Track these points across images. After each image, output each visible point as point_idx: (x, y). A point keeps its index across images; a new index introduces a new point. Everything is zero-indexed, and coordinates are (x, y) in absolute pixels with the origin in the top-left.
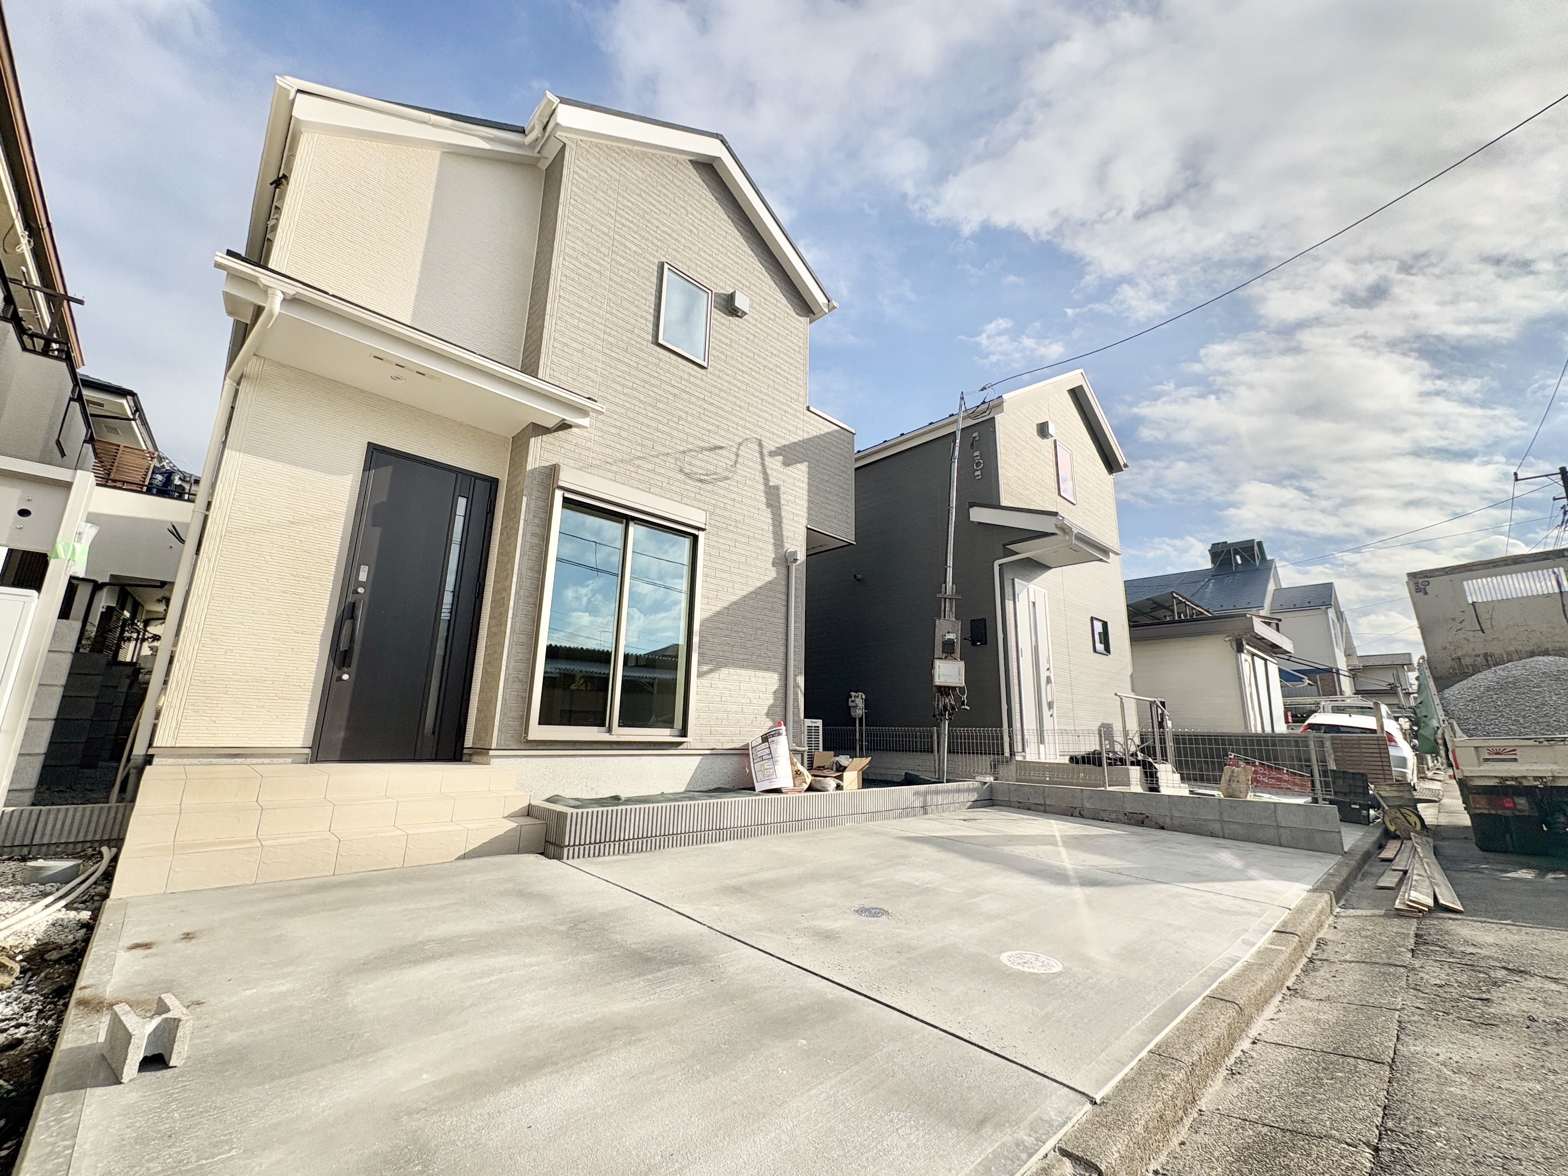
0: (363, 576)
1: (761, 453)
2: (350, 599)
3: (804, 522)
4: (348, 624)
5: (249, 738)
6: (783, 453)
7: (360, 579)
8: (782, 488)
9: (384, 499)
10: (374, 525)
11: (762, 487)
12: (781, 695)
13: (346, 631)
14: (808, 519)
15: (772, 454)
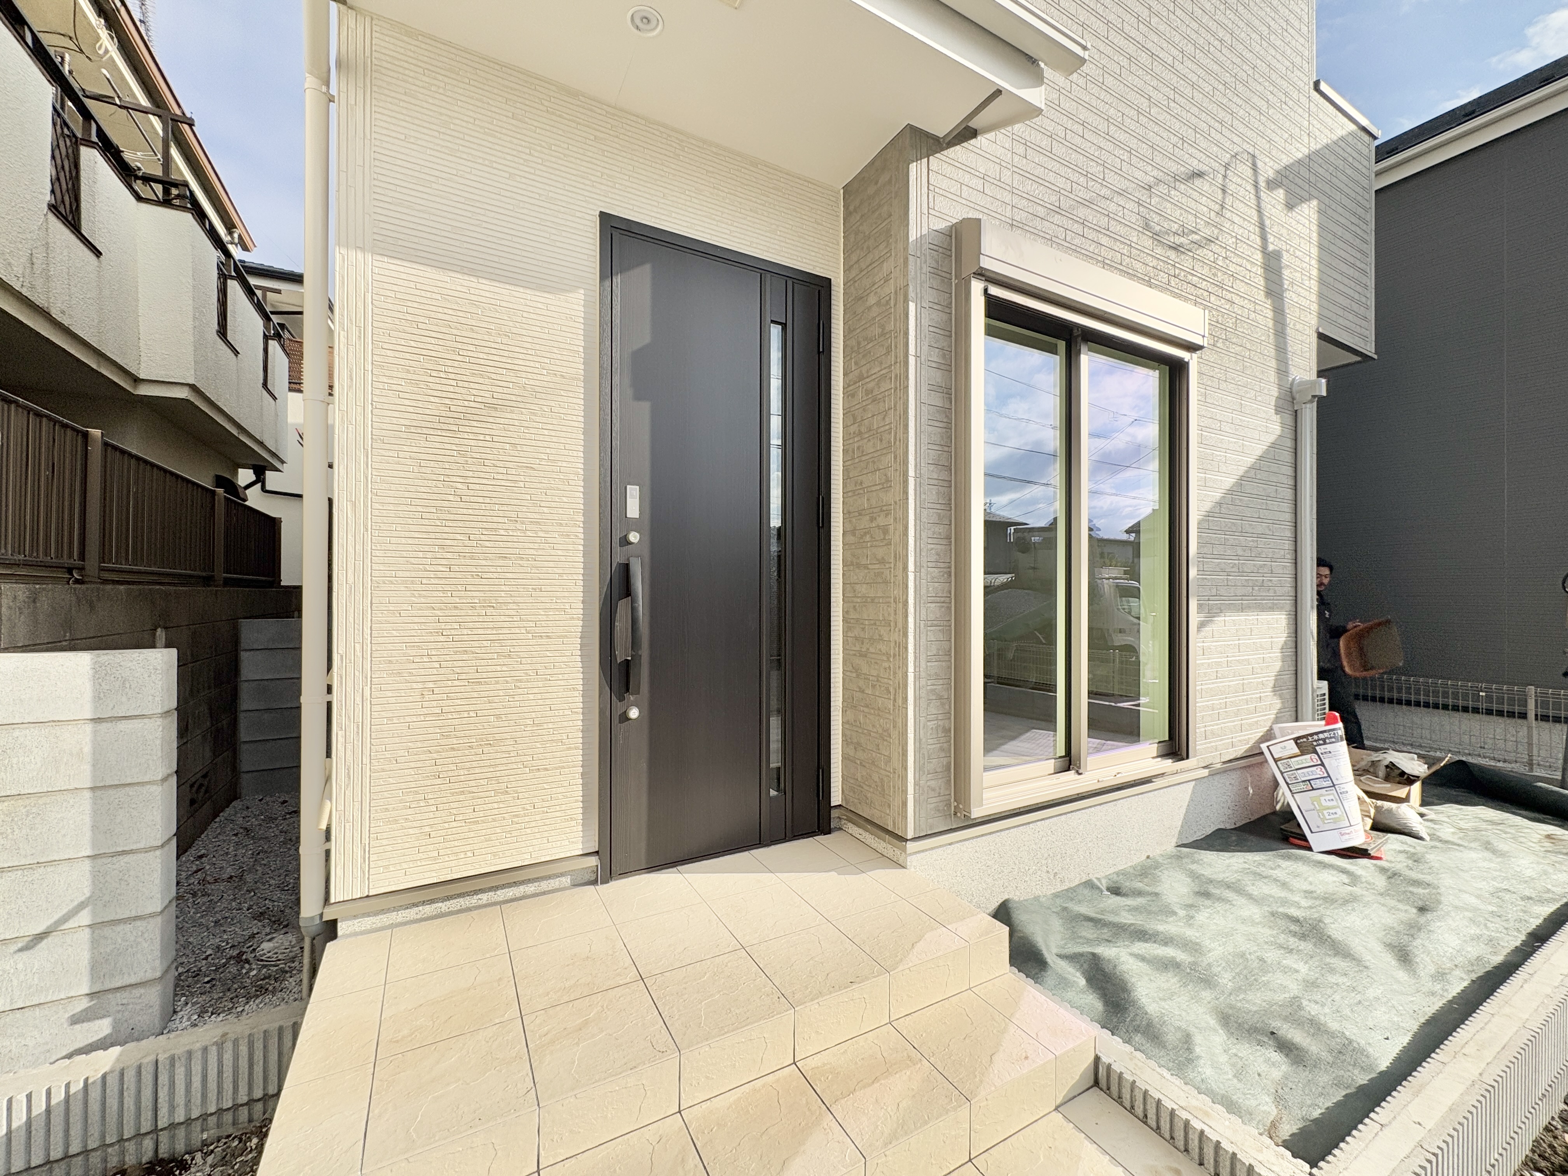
0: (633, 510)
1: (1256, 186)
2: (619, 559)
3: (1313, 321)
4: (623, 607)
5: (494, 854)
6: (1285, 181)
7: (629, 515)
8: (1285, 256)
9: (647, 339)
10: (638, 397)
11: (1258, 256)
12: (1290, 652)
13: (622, 625)
14: (1321, 316)
15: (1272, 184)
